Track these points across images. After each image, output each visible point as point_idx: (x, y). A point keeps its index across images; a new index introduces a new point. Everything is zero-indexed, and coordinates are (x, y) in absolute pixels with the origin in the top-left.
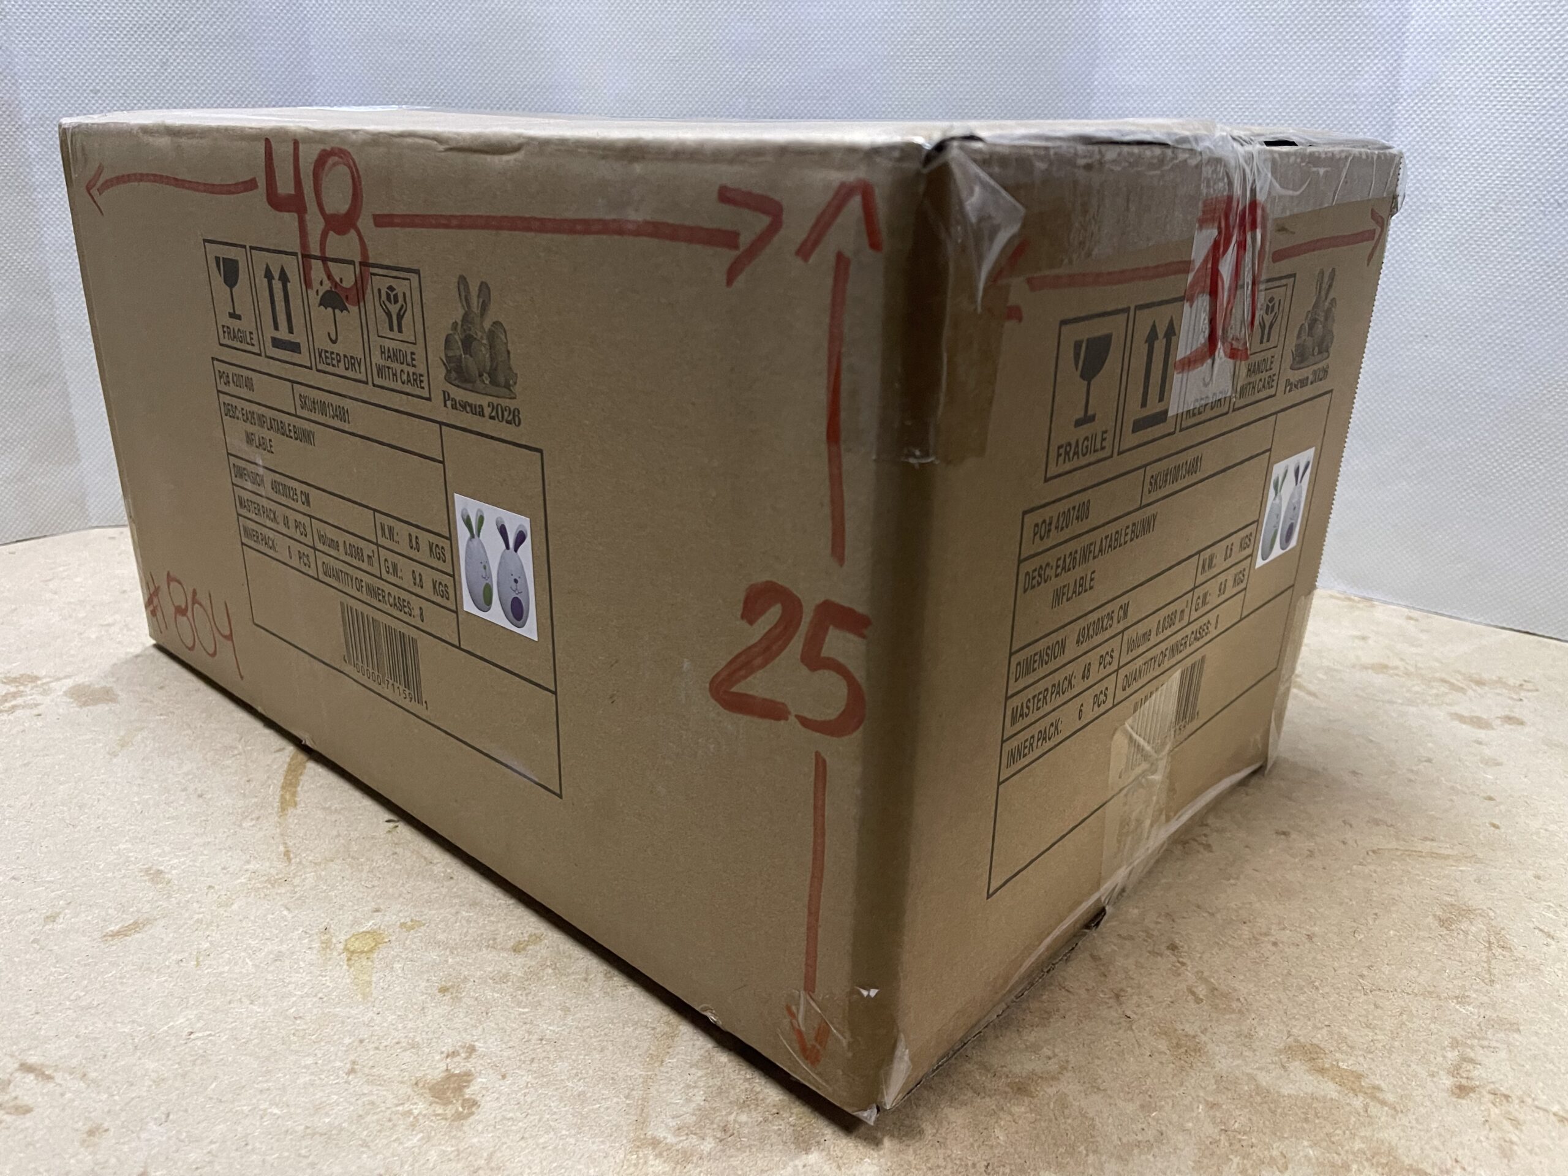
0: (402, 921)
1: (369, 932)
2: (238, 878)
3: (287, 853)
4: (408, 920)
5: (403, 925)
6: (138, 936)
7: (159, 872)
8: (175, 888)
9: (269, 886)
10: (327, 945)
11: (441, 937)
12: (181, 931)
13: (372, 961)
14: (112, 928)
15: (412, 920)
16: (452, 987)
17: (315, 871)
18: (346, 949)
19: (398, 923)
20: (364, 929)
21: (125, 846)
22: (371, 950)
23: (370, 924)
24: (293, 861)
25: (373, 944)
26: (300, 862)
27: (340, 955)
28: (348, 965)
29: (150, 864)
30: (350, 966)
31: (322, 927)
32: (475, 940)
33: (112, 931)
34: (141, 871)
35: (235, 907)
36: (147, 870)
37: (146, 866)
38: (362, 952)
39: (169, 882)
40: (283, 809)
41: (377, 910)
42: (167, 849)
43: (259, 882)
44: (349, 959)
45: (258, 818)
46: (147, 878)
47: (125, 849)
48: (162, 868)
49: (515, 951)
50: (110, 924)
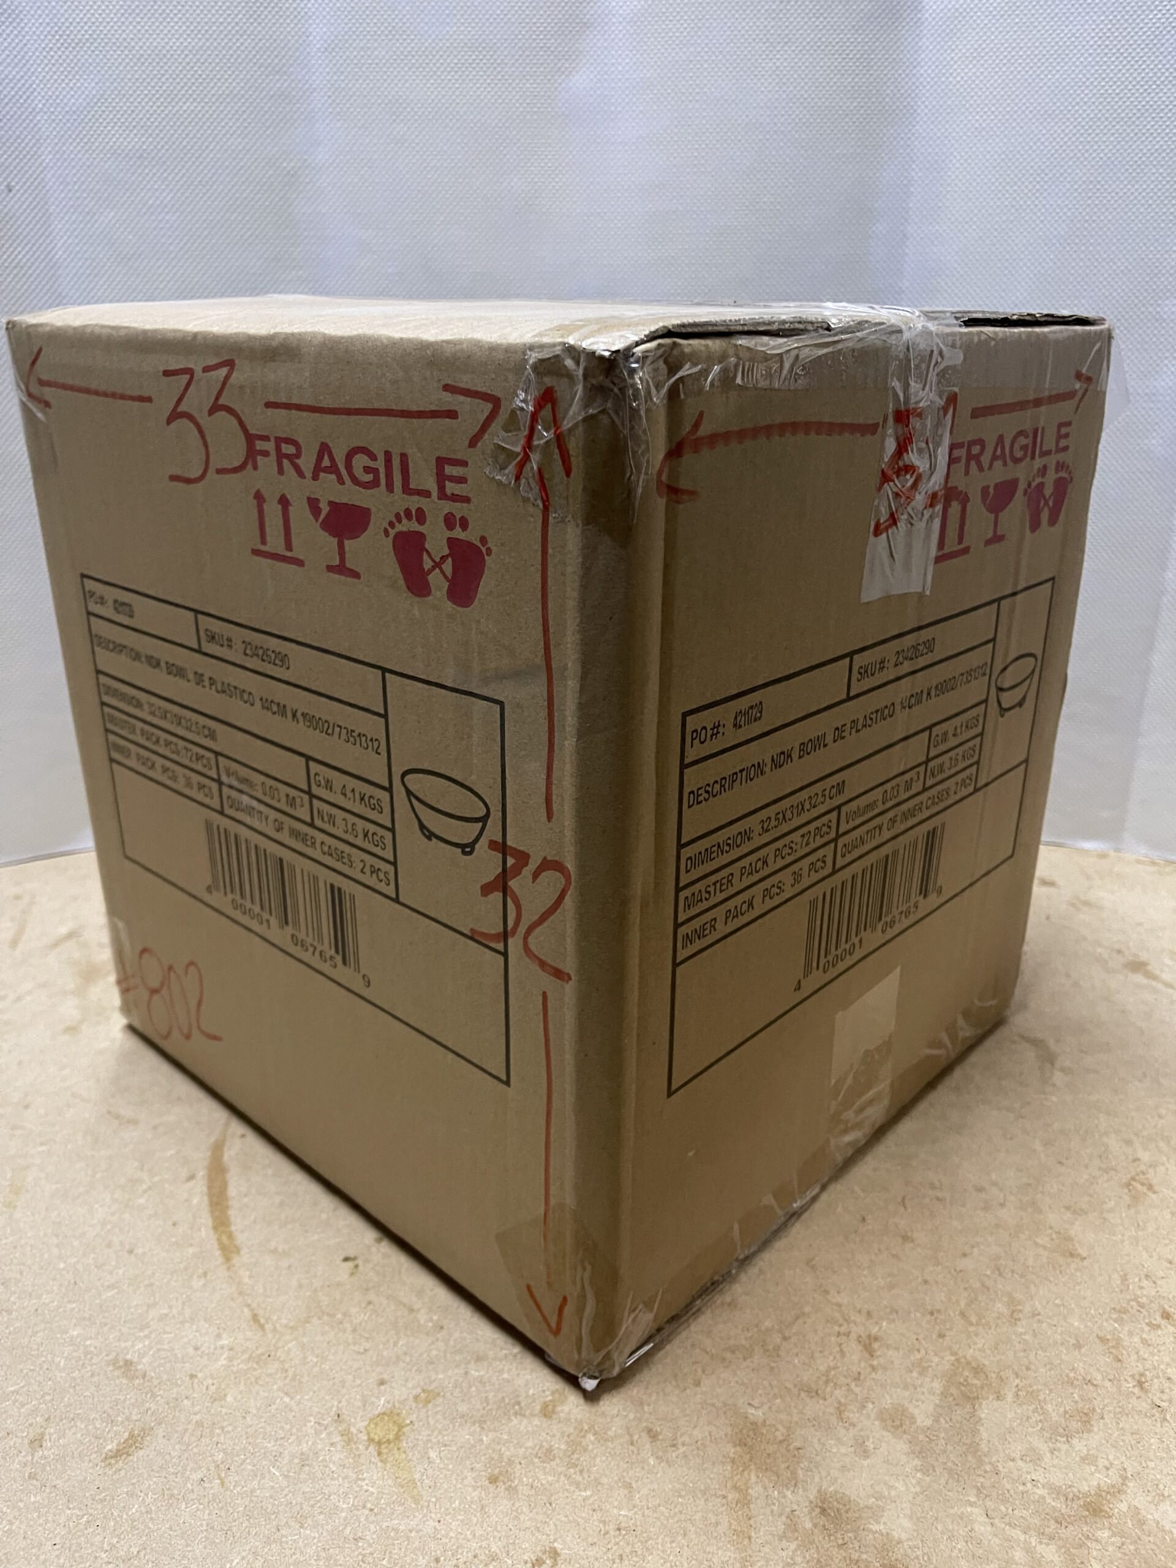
0: (414, 1392)
1: (384, 1414)
2: (217, 1360)
3: (255, 1318)
4: (419, 1390)
5: (416, 1397)
6: (141, 1453)
7: (128, 1364)
8: (156, 1382)
9: (255, 1366)
10: (348, 1439)
11: (463, 1408)
12: (186, 1439)
13: (405, 1452)
14: (109, 1447)
15: (424, 1391)
16: (500, 1473)
17: (296, 1339)
18: (371, 1440)
19: (411, 1397)
20: (379, 1410)
21: (75, 1333)
22: (398, 1437)
23: (382, 1402)
24: (267, 1327)
25: (396, 1429)
26: (275, 1330)
27: (367, 1449)
28: (381, 1461)
29: (114, 1354)
30: (384, 1462)
31: (332, 1413)
32: (499, 1408)
33: (111, 1451)
34: (109, 1365)
35: (229, 1398)
36: (114, 1362)
37: (111, 1357)
38: (389, 1442)
39: (144, 1376)
40: (228, 1259)
41: (382, 1382)
42: (125, 1330)
43: (242, 1362)
44: (380, 1454)
45: (205, 1274)
46: (116, 1373)
47: (78, 1336)
48: (129, 1357)
49: (545, 1416)
50: (105, 1440)
